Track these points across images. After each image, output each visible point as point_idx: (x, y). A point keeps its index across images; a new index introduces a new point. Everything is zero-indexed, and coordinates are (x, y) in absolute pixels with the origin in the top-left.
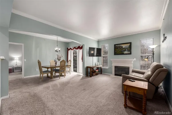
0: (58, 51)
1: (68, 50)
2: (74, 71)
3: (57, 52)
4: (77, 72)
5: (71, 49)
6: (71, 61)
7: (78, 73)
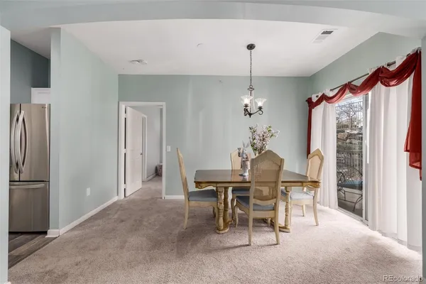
0: (254, 110)
1: (311, 105)
2: (343, 204)
3: (250, 114)
4: (361, 216)
5: (324, 98)
6: (322, 159)
7: (373, 228)
